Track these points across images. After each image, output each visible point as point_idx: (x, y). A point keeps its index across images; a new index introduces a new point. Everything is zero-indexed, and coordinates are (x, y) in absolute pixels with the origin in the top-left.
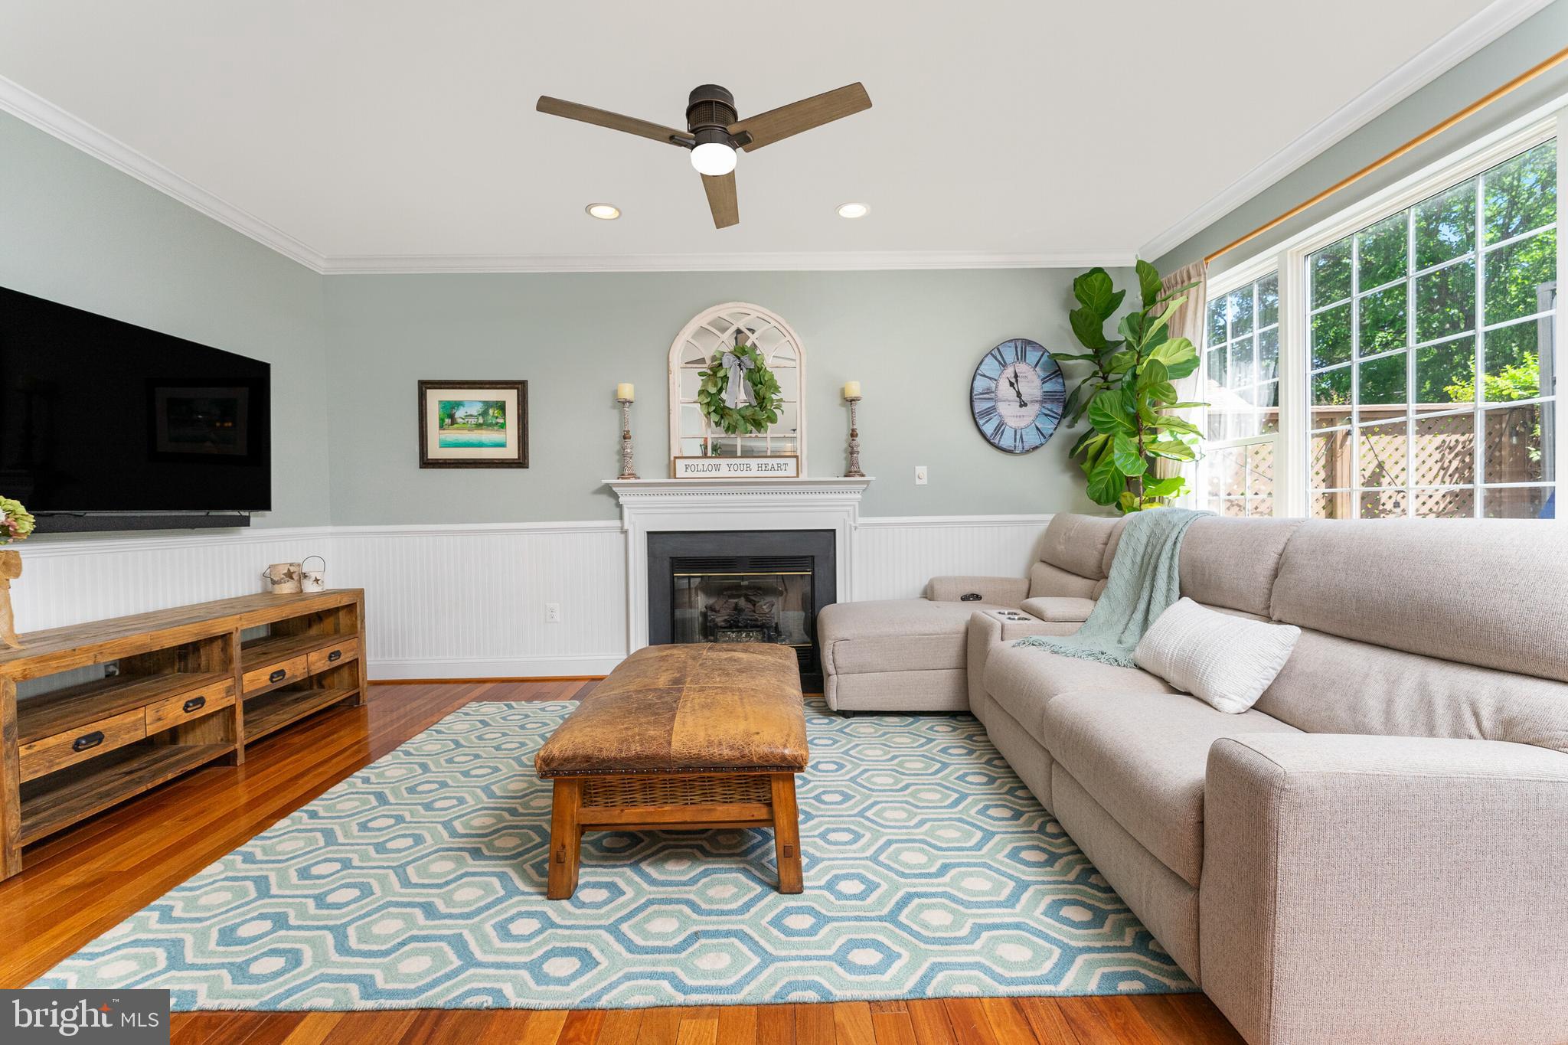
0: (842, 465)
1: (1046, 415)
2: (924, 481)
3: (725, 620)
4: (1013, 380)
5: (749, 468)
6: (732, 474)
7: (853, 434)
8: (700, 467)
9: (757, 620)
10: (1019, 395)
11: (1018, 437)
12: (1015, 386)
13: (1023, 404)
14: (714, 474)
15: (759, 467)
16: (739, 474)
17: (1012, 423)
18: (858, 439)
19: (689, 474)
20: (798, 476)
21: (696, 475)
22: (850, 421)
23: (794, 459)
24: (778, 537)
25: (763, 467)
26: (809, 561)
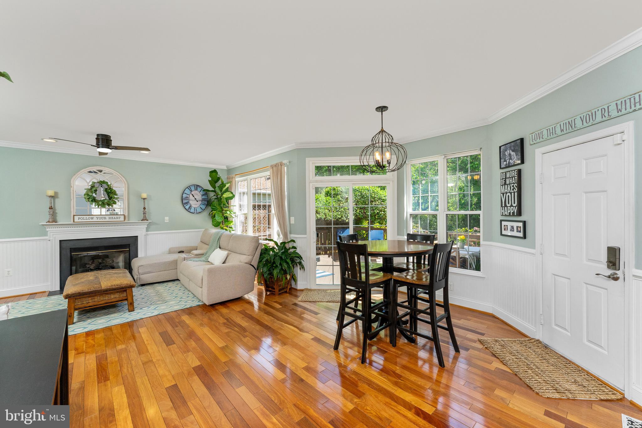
0: (141, 217)
1: (203, 204)
2: (168, 221)
5: (105, 218)
6: (99, 220)
7: (144, 208)
8: (85, 218)
10: (195, 199)
11: (195, 209)
12: (194, 196)
13: (197, 201)
14: (91, 220)
16: (101, 220)
17: (194, 206)
19: (80, 220)
20: (124, 221)
21: (83, 221)
22: (144, 205)
23: (123, 216)
24: (116, 239)
25: (111, 218)
26: (128, 246)
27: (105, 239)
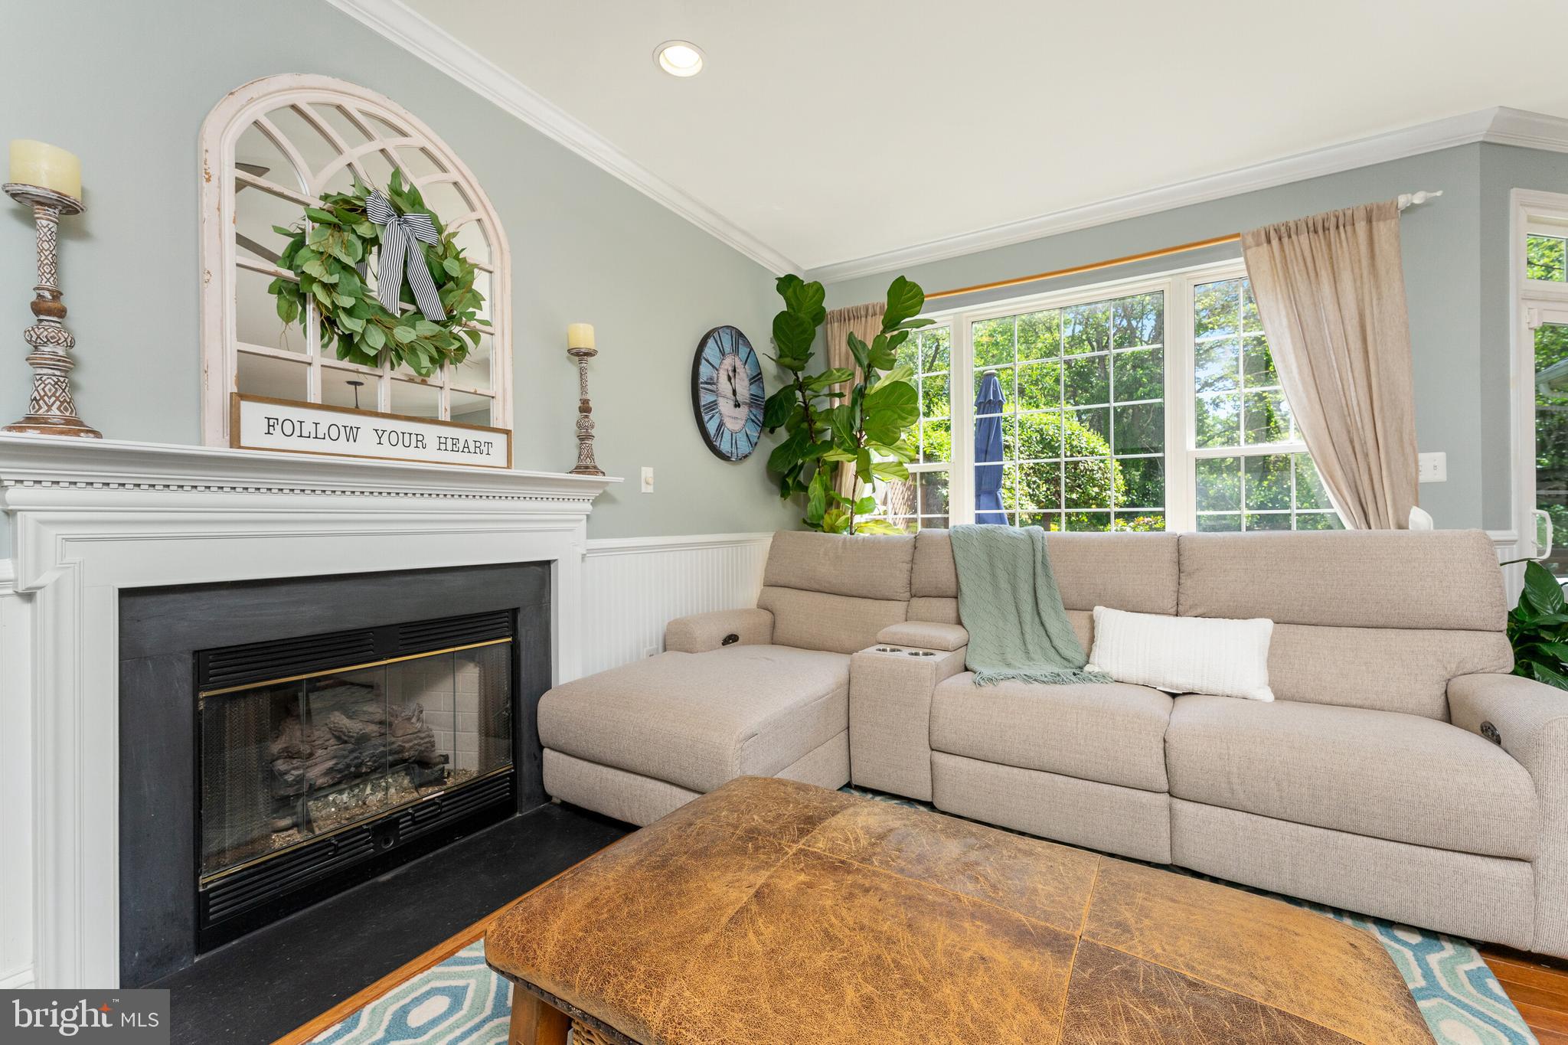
0: (570, 454)
1: (753, 421)
2: (650, 489)
3: (330, 771)
4: (731, 374)
5: (420, 442)
6: (386, 450)
7: (585, 408)
8: (308, 428)
9: (402, 750)
10: (734, 392)
11: (734, 441)
12: (732, 381)
13: (737, 405)
14: (342, 446)
15: (442, 442)
16: (399, 452)
17: (731, 425)
18: (592, 415)
19: (277, 440)
20: (509, 467)
21: (295, 443)
22: (583, 388)
23: (504, 437)
24: (460, 580)
25: (449, 442)
26: (504, 620)
27: (409, 578)
